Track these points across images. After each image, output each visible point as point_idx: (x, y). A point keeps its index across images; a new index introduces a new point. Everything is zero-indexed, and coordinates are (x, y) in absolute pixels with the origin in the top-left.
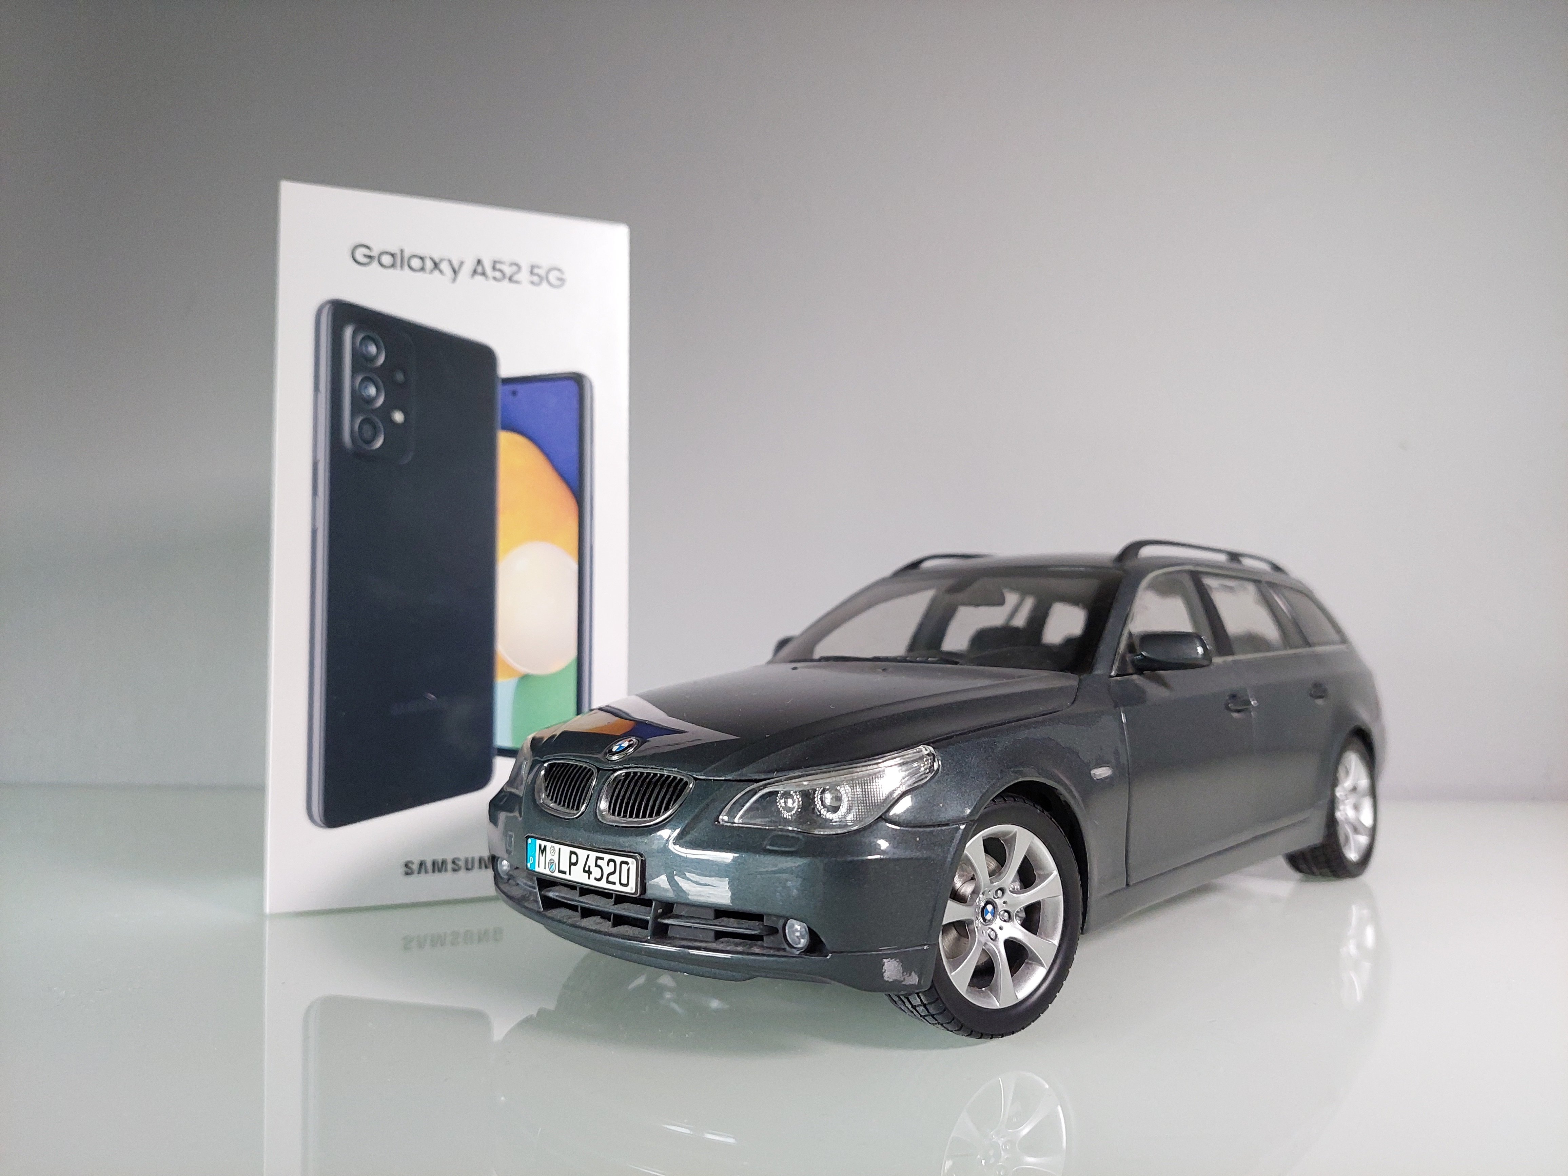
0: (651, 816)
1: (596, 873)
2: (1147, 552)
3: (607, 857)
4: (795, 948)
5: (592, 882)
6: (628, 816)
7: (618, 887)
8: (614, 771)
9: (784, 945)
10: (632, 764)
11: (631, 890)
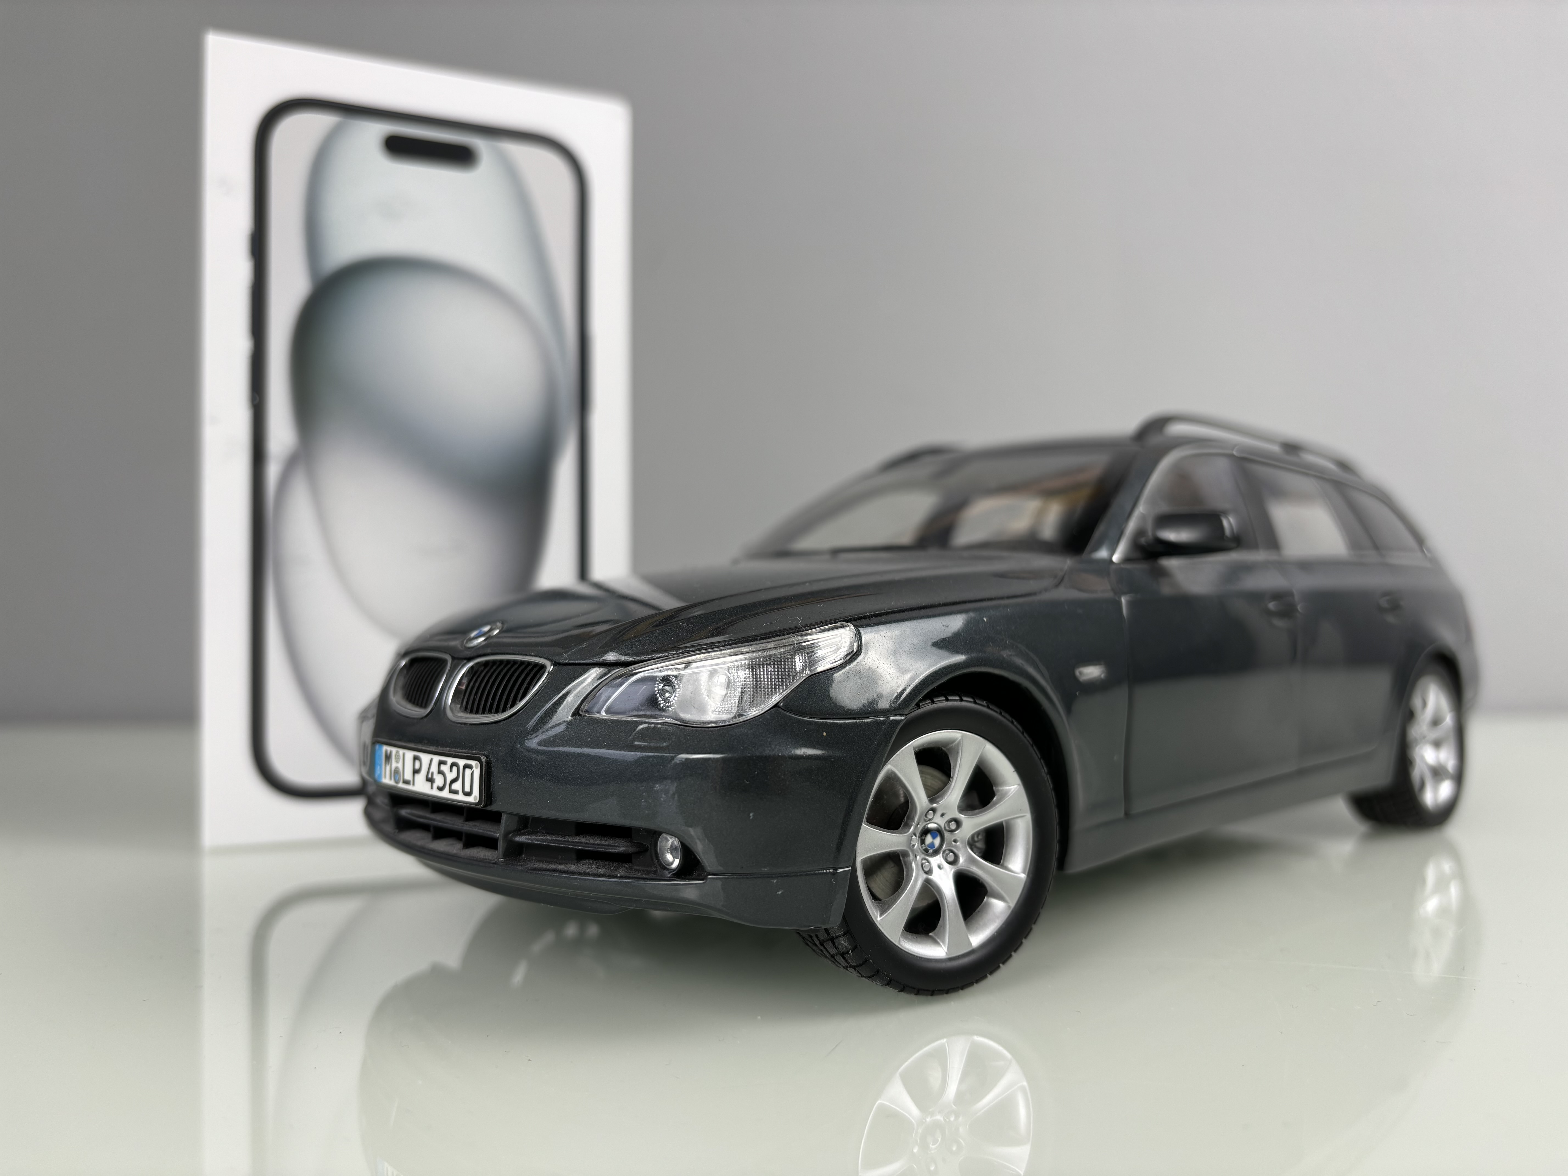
0: (504, 710)
1: (439, 780)
2: (1175, 428)
3: (450, 760)
4: (668, 869)
5: (435, 792)
6: (481, 712)
7: (461, 797)
8: (469, 659)
9: (656, 867)
10: (489, 651)
11: (475, 800)
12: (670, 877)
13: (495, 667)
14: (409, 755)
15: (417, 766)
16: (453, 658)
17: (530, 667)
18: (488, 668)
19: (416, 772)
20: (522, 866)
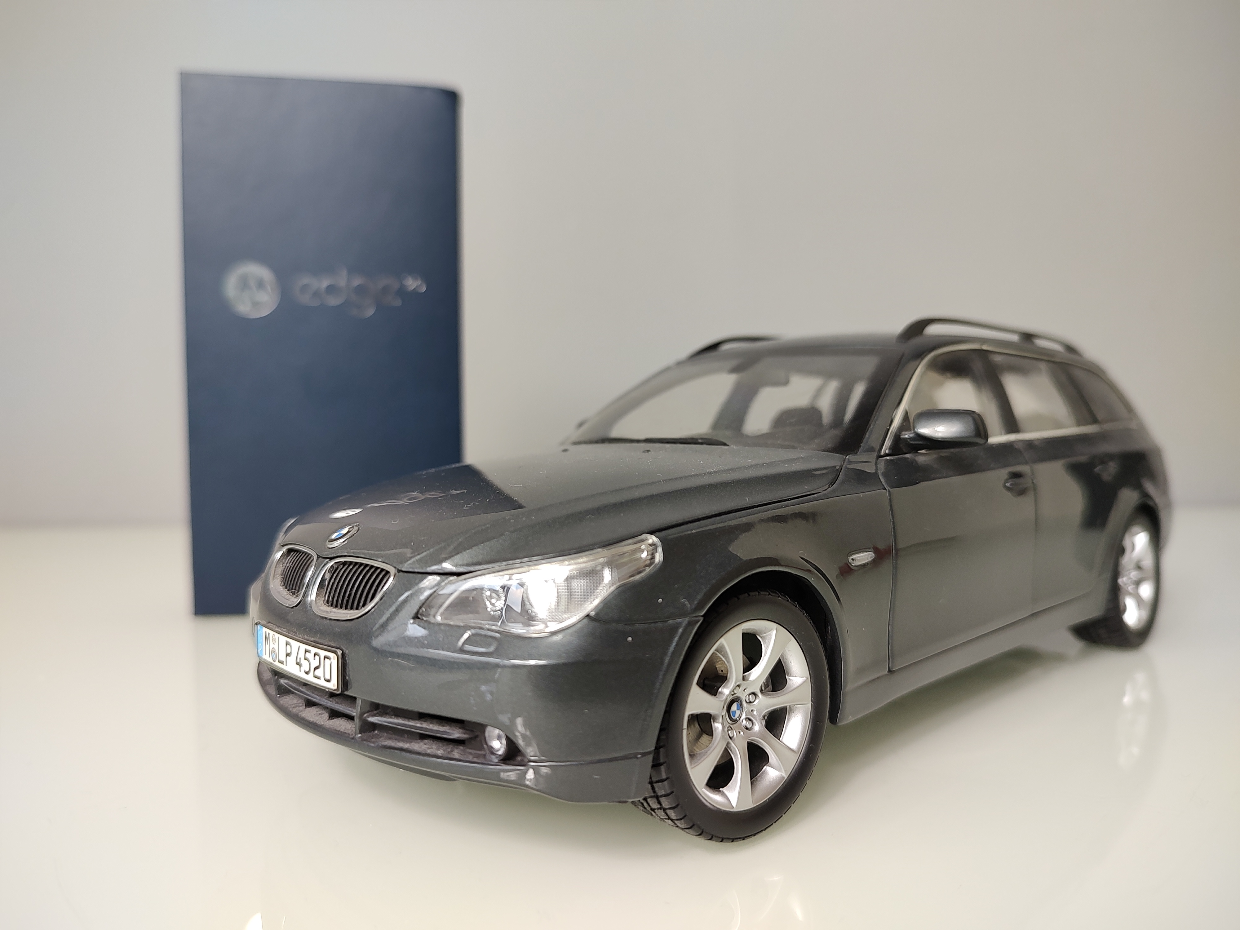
0: (357, 609)
1: (305, 666)
2: (933, 330)
3: (314, 650)
4: (495, 755)
5: (302, 675)
6: (339, 607)
7: (322, 683)
8: (331, 559)
9: (485, 751)
10: (346, 554)
11: (334, 686)
12: (497, 762)
13: (351, 567)
14: (283, 639)
15: (289, 651)
16: (318, 556)
17: (379, 571)
18: (346, 566)
19: (288, 655)
20: (374, 742)
